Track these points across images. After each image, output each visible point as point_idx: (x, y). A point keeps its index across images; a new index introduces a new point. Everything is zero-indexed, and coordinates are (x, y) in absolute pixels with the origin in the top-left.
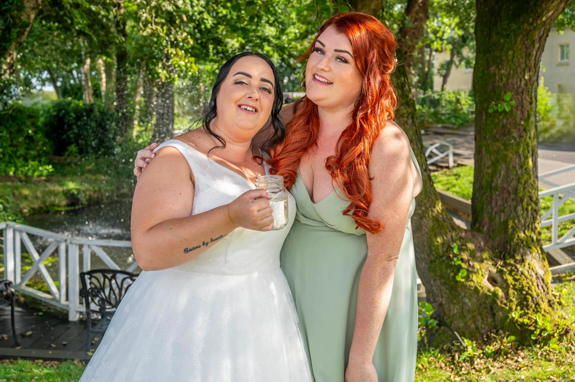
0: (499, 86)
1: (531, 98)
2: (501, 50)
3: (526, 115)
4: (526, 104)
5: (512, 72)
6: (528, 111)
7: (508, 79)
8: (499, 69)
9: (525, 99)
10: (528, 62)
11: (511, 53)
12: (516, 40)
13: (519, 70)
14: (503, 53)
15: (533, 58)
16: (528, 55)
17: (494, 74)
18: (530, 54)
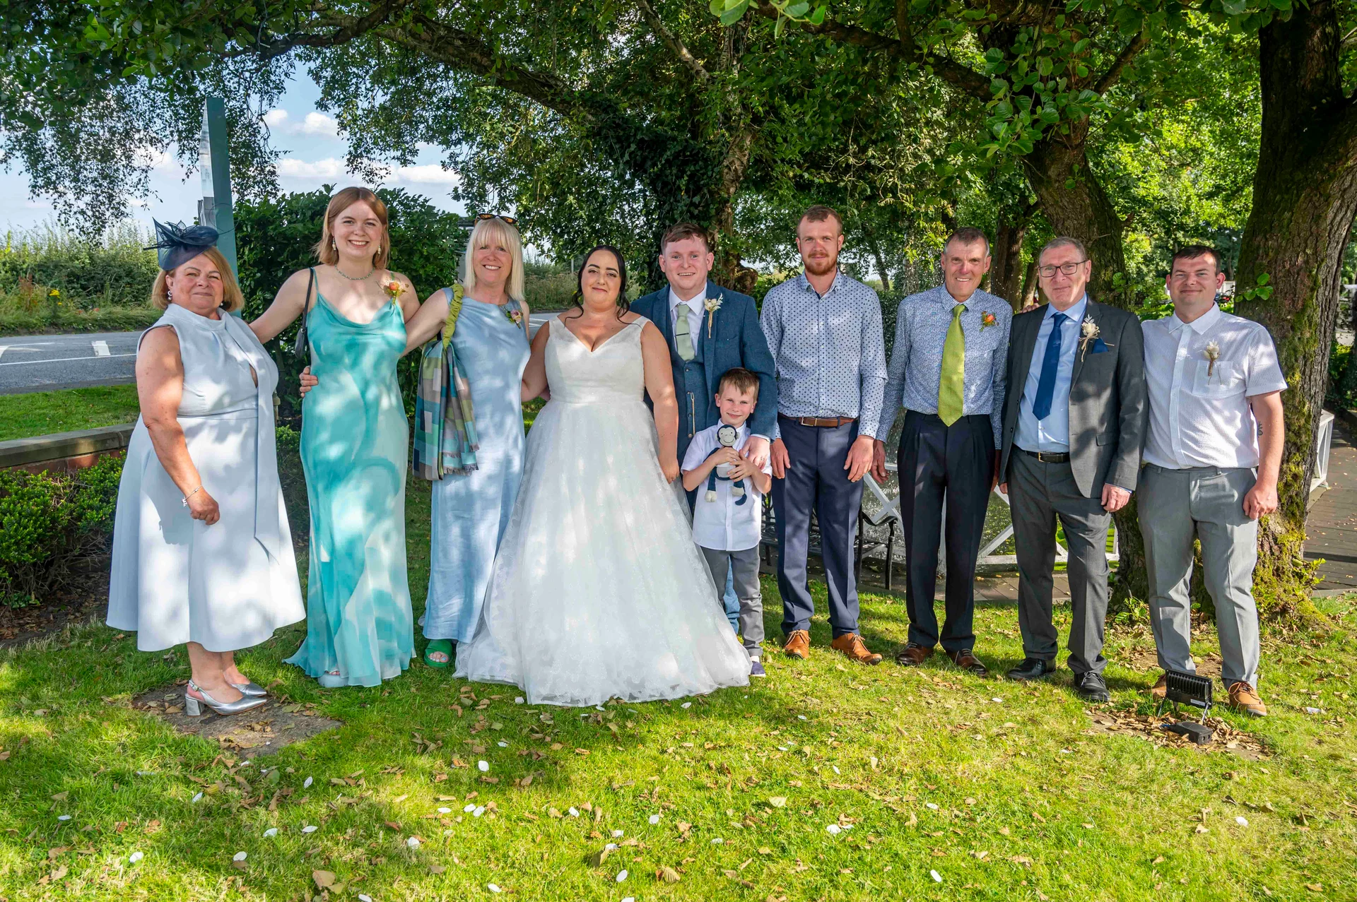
0: (1261, 265)
1: (1315, 282)
2: (1274, 212)
3: (1300, 306)
4: (1303, 292)
5: (1284, 244)
6: (1304, 300)
7: (1277, 253)
8: (1267, 240)
9: (1302, 281)
10: (1314, 227)
11: (1287, 215)
12: (1298, 196)
13: (1297, 241)
14: (1276, 217)
15: (1328, 221)
16: (1317, 219)
17: (1258, 247)
18: (1320, 216)
